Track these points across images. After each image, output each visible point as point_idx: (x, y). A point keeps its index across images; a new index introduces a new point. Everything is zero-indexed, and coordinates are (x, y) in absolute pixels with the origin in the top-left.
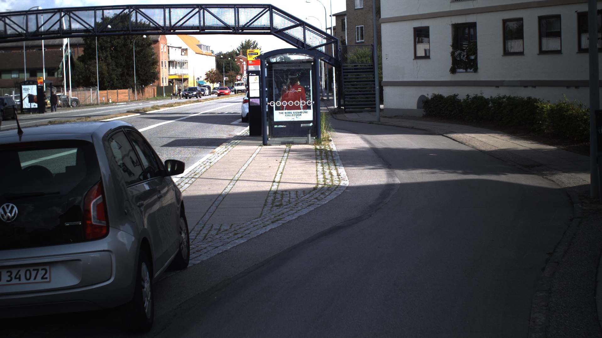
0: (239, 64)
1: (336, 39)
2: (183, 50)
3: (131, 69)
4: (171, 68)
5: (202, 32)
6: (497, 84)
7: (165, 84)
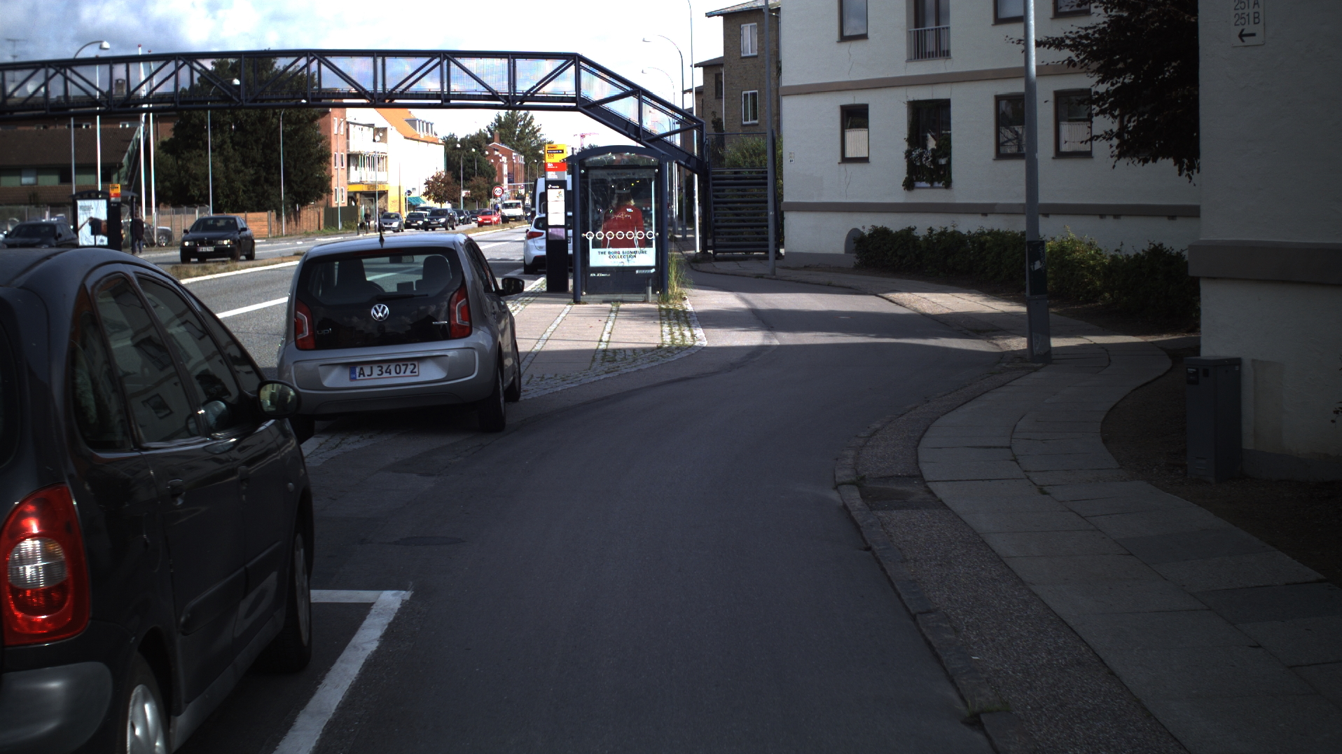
0: (492, 161)
1: (700, 122)
2: (377, 131)
3: (273, 171)
4: (352, 168)
5: (445, 104)
6: (985, 210)
7: (339, 200)
